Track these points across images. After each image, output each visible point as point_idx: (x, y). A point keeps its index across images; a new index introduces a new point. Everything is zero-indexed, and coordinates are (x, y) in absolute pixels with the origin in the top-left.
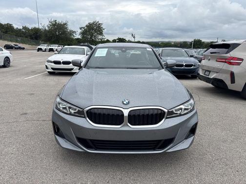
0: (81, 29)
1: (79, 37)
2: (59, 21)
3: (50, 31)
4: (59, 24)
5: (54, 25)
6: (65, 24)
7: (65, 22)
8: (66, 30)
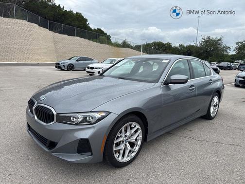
0: (237, 44)
1: (234, 53)
2: (213, 37)
3: (201, 48)
4: (212, 40)
5: (206, 42)
6: (220, 40)
7: (219, 38)
8: (219, 46)
